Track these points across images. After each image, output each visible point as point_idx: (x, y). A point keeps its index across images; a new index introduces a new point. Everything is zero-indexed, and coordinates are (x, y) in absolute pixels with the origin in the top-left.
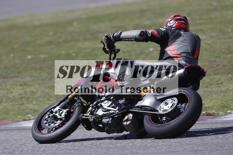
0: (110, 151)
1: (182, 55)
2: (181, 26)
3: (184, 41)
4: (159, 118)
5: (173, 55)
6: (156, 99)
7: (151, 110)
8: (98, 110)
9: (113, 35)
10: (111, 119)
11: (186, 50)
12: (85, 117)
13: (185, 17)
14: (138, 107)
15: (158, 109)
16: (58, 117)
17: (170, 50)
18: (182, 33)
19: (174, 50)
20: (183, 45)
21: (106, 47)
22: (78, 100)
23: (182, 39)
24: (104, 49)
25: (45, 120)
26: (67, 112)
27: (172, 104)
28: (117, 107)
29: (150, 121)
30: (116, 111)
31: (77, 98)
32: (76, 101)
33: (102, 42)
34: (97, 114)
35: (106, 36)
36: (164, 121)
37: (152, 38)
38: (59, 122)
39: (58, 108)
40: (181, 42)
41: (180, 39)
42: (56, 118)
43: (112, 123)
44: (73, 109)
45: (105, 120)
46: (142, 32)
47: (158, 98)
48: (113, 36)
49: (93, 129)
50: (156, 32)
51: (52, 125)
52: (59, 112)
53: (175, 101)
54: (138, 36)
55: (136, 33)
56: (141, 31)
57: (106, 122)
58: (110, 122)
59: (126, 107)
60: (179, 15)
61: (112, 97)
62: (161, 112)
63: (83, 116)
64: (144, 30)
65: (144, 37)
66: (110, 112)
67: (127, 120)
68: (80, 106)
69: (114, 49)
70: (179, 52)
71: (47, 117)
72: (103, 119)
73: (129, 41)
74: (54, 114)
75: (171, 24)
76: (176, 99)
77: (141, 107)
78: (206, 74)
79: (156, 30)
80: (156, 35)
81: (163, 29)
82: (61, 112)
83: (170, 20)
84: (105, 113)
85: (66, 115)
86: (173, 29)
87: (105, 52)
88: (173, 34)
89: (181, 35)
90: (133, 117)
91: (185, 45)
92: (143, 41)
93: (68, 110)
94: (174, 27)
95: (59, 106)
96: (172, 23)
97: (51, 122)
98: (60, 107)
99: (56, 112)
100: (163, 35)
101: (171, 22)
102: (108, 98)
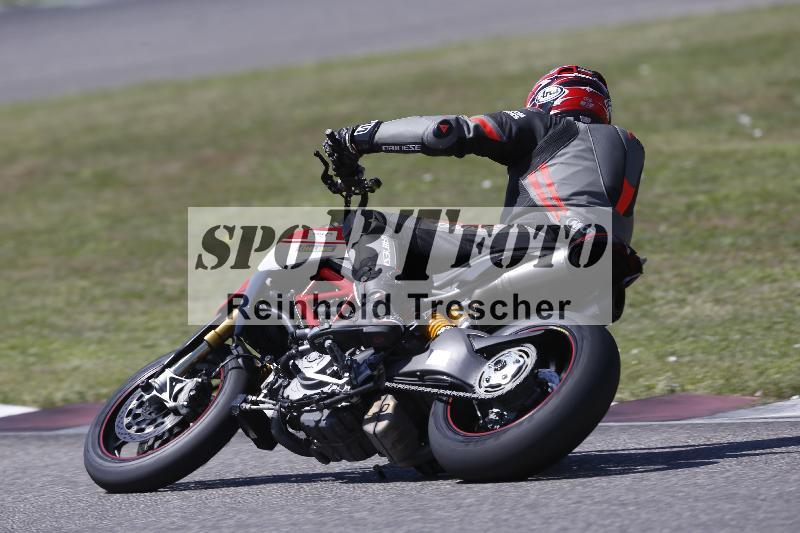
0: (758, 508)
1: (574, 202)
2: (583, 103)
3: (584, 154)
4: (479, 413)
5: (544, 199)
6: (470, 347)
7: (452, 387)
8: (289, 384)
9: (354, 131)
10: (326, 412)
11: (589, 185)
12: (248, 406)
13: (596, 74)
14: (412, 374)
15: (474, 381)
16: (168, 405)
17: (537, 185)
18: (581, 126)
19: (550, 185)
20: (580, 168)
21: (331, 172)
22: (236, 346)
23: (579, 145)
24: (326, 178)
25: (127, 416)
26: (198, 387)
27: (518, 365)
28: (347, 374)
29: (448, 424)
30: (342, 386)
31: (233, 342)
32: (227, 351)
33: (317, 154)
34: (285, 395)
35: (331, 136)
36: (491, 421)
37: (481, 144)
38: (170, 421)
39: (169, 373)
40: (575, 157)
41: (574, 147)
42: (160, 408)
43: (330, 426)
44: (218, 376)
45: (309, 418)
46: (444, 122)
47: (478, 345)
48: (352, 136)
49: (279, 447)
50: (491, 124)
51: (150, 429)
52: (172, 388)
53: (528, 356)
54: (432, 136)
55: (422, 126)
56: (440, 118)
57: (313, 424)
58: (323, 424)
59: (375, 373)
60: (577, 67)
61: (330, 341)
62: (481, 393)
63: (245, 401)
64: (451, 117)
65: (451, 141)
66: (326, 389)
67: (377, 418)
68: (241, 368)
69: (356, 178)
70: (566, 192)
71: (134, 403)
72: (302, 413)
73: (401, 151)
74: (154, 392)
75: (549, 98)
76: (531, 349)
77: (424, 375)
78: (644, 267)
79: (493, 117)
80: (491, 132)
81: (517, 115)
82: (178, 387)
83: (546, 81)
84: (309, 392)
85: (191, 399)
86: (552, 113)
87: (330, 188)
88: (550, 132)
89: (578, 134)
90: (396, 408)
91: (587, 169)
92: (446, 152)
93: (200, 380)
94: (558, 107)
95: (174, 368)
96: (553, 94)
97: (147, 422)
98: (175, 372)
99: (162, 389)
100: (516, 133)
101: (547, 90)
102: (317, 345)
